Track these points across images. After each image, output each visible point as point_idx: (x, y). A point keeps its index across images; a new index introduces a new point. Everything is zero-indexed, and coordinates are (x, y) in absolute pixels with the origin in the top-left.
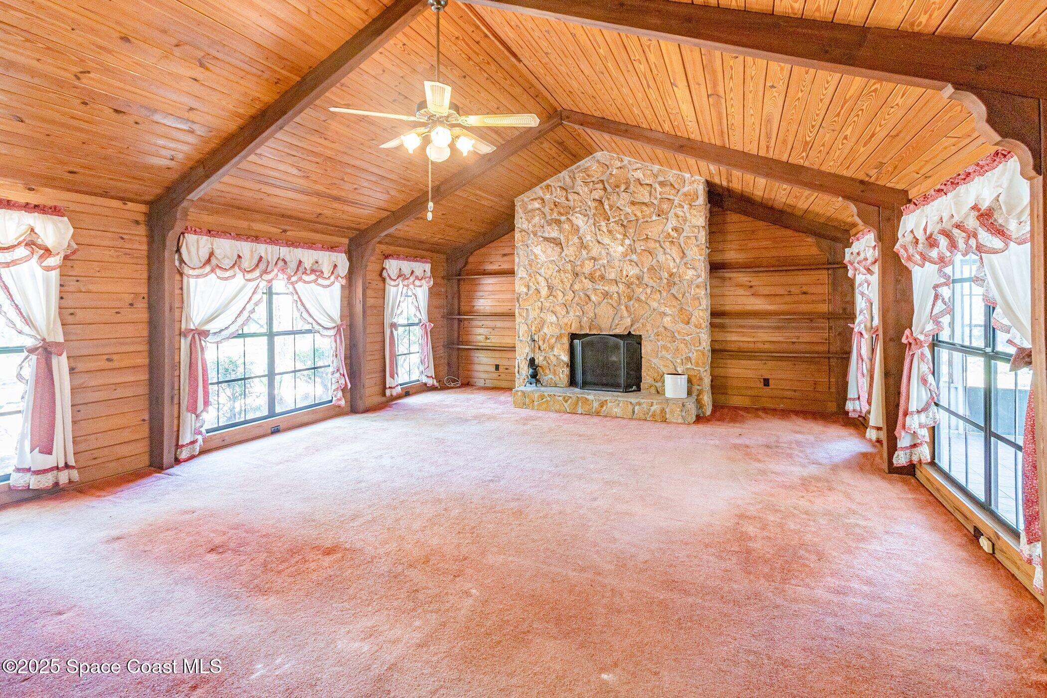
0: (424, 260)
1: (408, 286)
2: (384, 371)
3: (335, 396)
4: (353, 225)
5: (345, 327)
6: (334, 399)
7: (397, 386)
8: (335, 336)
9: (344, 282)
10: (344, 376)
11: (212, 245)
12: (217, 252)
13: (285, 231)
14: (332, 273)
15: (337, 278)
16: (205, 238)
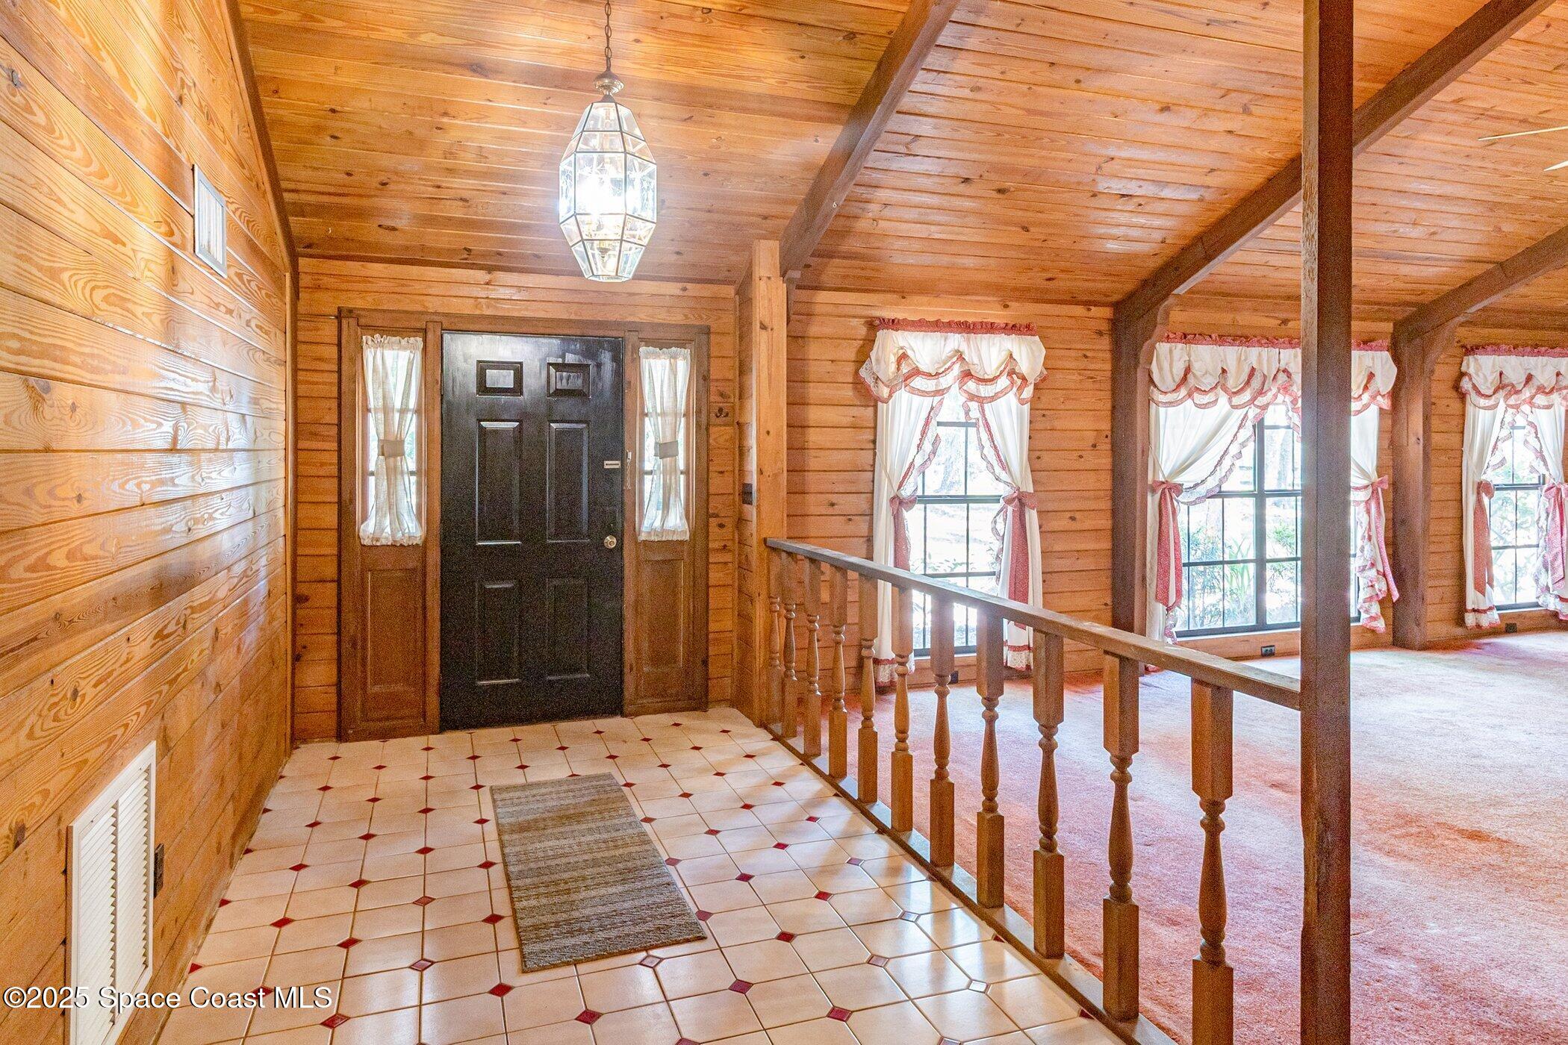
0: (1558, 350)
1: (1517, 407)
2: (1461, 575)
3: (1367, 611)
4: (1408, 298)
5: (1386, 487)
6: (1364, 616)
7: (1490, 609)
8: (1367, 502)
9: (1386, 404)
10: (1384, 575)
11: (1189, 355)
12: (1197, 367)
13: (1285, 322)
14: (1366, 388)
15: (1373, 398)
16: (1180, 345)
